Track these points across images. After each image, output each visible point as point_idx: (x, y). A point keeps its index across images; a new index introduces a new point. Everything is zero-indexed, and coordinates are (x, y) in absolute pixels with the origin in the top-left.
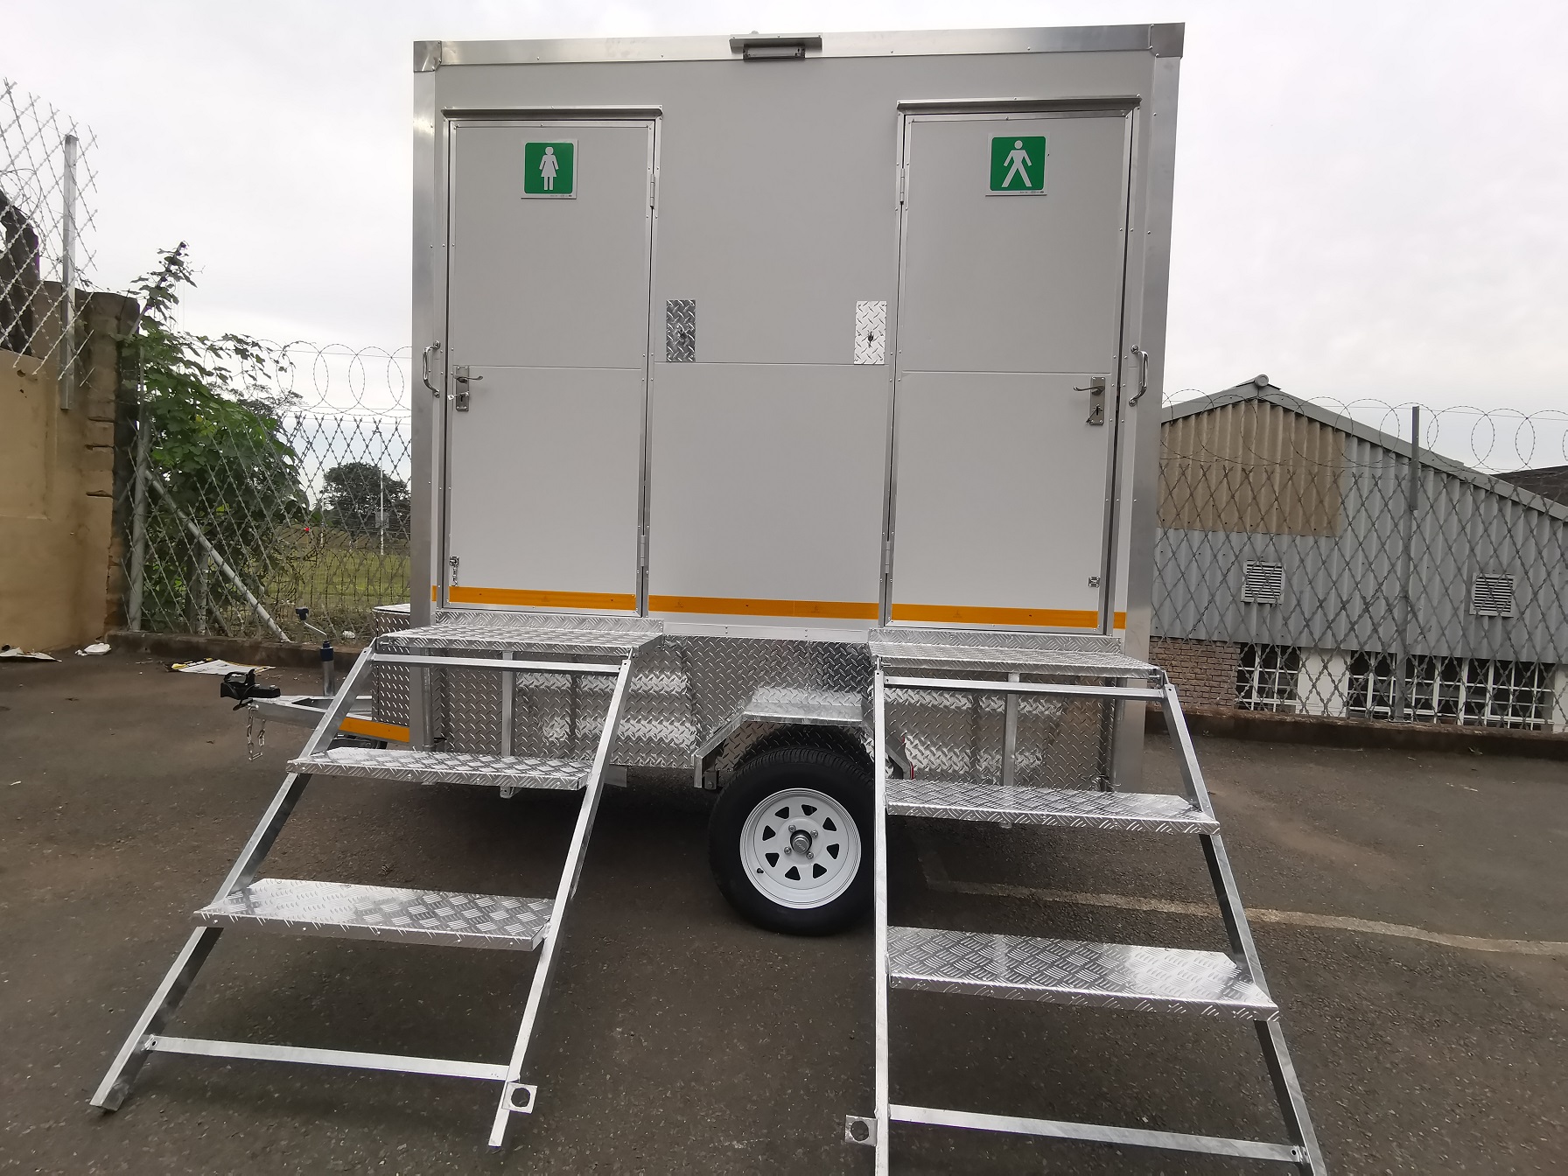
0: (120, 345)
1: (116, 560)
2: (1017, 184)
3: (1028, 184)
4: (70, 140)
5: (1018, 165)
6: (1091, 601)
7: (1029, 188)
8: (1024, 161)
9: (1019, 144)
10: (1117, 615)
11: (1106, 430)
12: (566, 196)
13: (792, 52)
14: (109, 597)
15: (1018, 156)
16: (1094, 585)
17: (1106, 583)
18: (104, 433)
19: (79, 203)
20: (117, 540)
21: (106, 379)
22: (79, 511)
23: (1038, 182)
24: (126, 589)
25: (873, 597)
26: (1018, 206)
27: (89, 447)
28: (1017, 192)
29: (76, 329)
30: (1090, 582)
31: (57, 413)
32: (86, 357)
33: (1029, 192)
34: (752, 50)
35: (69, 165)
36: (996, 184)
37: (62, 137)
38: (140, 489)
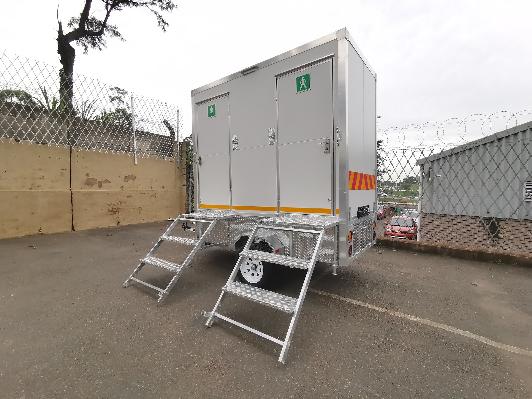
0: (186, 152)
1: (187, 199)
2: (303, 88)
3: (306, 88)
4: (178, 111)
5: (303, 83)
6: (329, 206)
7: (306, 89)
8: (304, 82)
9: (303, 77)
10: (337, 210)
11: (331, 154)
12: (215, 116)
13: (252, 70)
14: (186, 207)
15: (303, 81)
16: (330, 201)
17: (333, 200)
18: (184, 171)
19: (180, 124)
20: (187, 195)
21: (185, 160)
22: (181, 189)
23: (308, 87)
24: (188, 206)
25: (276, 205)
26: (304, 94)
27: (182, 175)
28: (303, 91)
29: (180, 150)
30: (328, 200)
31: (177, 168)
32: (181, 156)
33: (306, 90)
34: (245, 72)
35: (178, 116)
36: (298, 90)
37: (176, 111)
38: (190, 183)
